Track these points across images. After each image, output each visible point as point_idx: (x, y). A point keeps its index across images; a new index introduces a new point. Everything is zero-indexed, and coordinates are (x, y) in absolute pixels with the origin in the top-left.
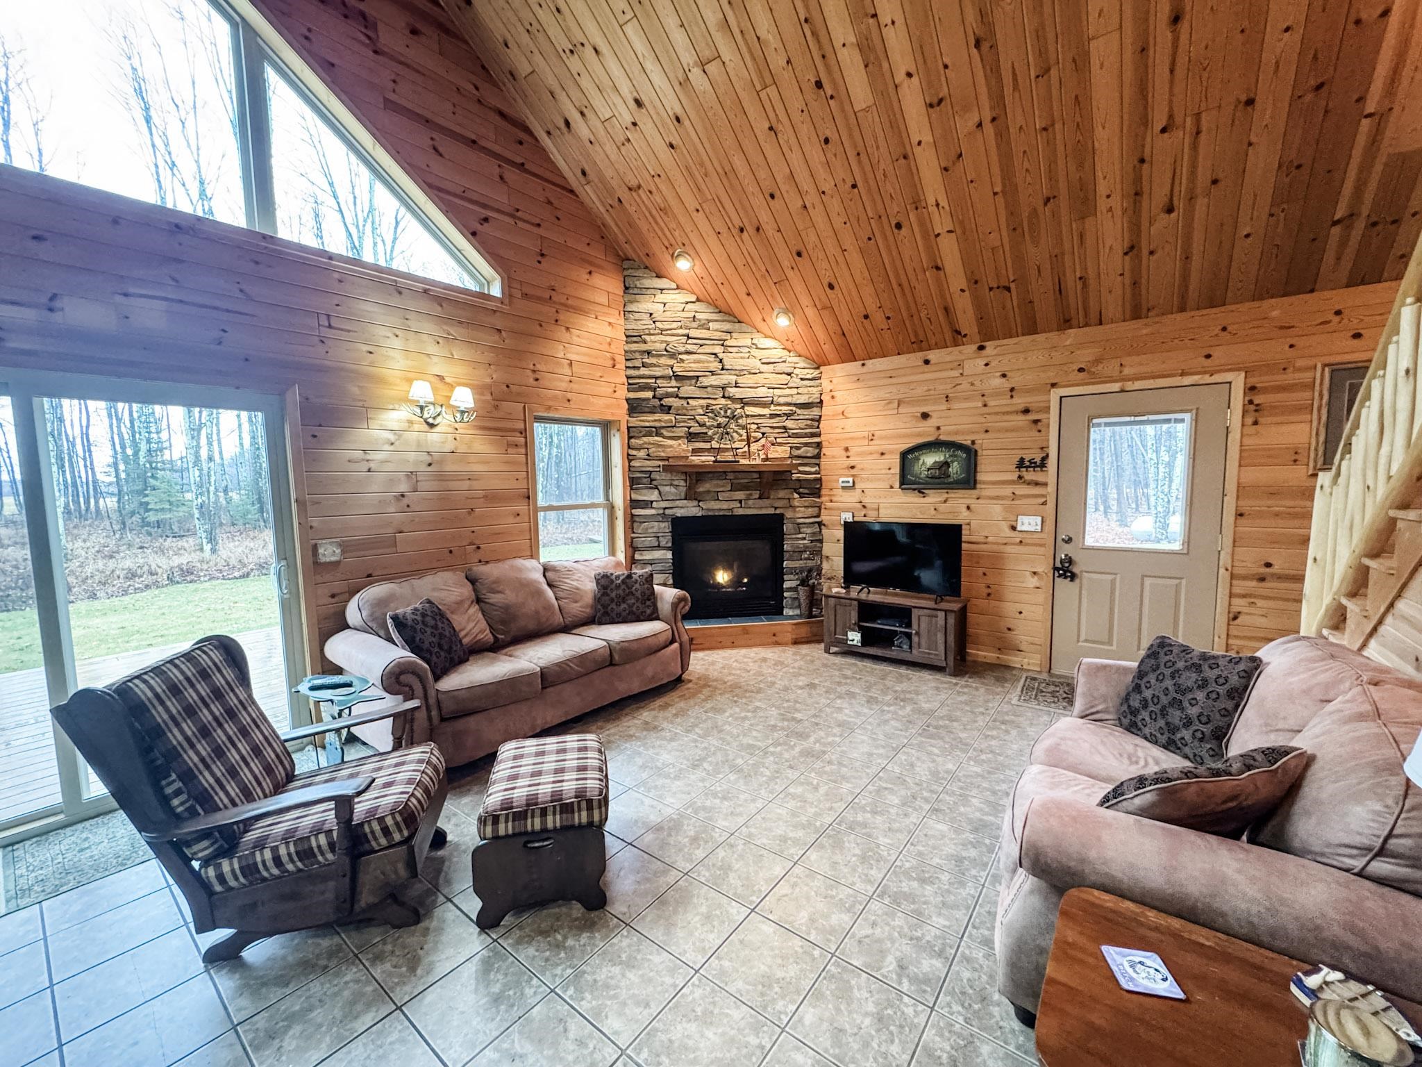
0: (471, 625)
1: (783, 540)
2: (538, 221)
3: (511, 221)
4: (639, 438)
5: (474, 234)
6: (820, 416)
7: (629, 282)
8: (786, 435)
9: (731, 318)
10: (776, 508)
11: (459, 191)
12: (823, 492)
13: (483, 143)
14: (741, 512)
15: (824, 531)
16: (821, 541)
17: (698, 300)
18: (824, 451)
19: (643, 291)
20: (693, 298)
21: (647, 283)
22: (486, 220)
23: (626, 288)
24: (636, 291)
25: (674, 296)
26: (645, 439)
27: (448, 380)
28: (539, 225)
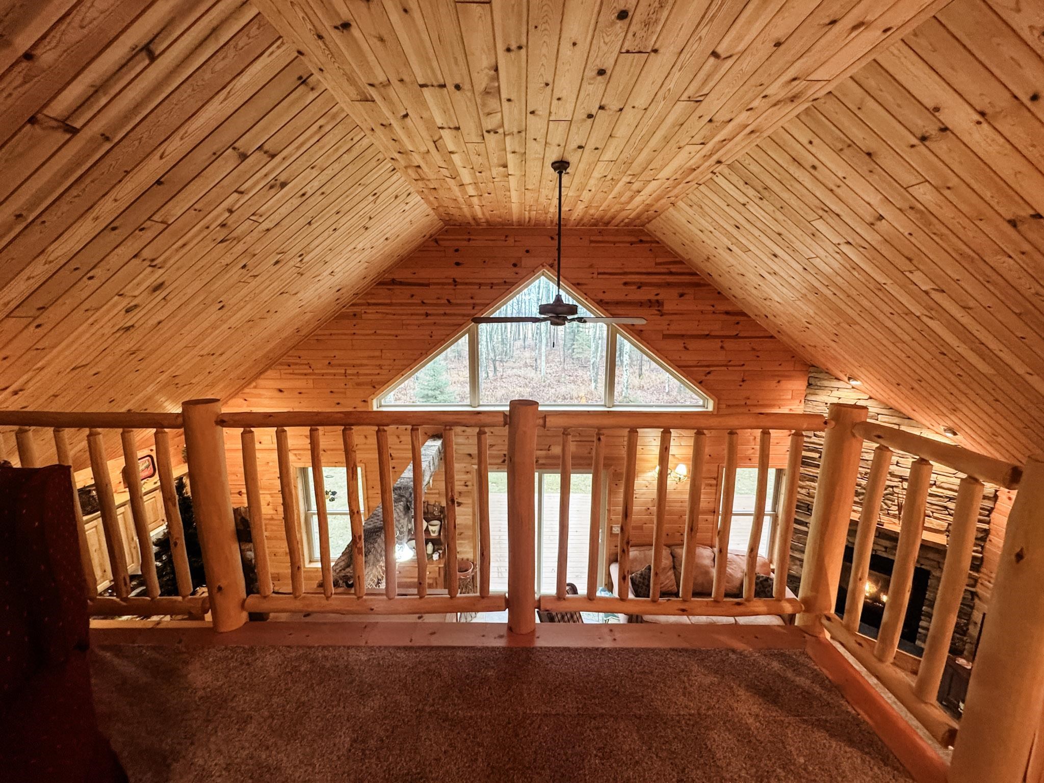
0: (668, 581)
1: (926, 590)
2: (742, 363)
3: (725, 368)
4: (802, 481)
5: (700, 383)
6: (993, 509)
7: (812, 381)
8: (947, 512)
9: (901, 415)
10: (922, 565)
11: (695, 363)
12: (984, 570)
13: (713, 333)
14: (885, 555)
15: (976, 601)
16: (972, 608)
17: (870, 398)
18: (991, 537)
19: (821, 388)
20: (867, 397)
21: (826, 383)
22: (709, 373)
23: (810, 385)
24: (816, 387)
25: (849, 394)
26: (808, 483)
27: (677, 456)
28: (743, 365)
